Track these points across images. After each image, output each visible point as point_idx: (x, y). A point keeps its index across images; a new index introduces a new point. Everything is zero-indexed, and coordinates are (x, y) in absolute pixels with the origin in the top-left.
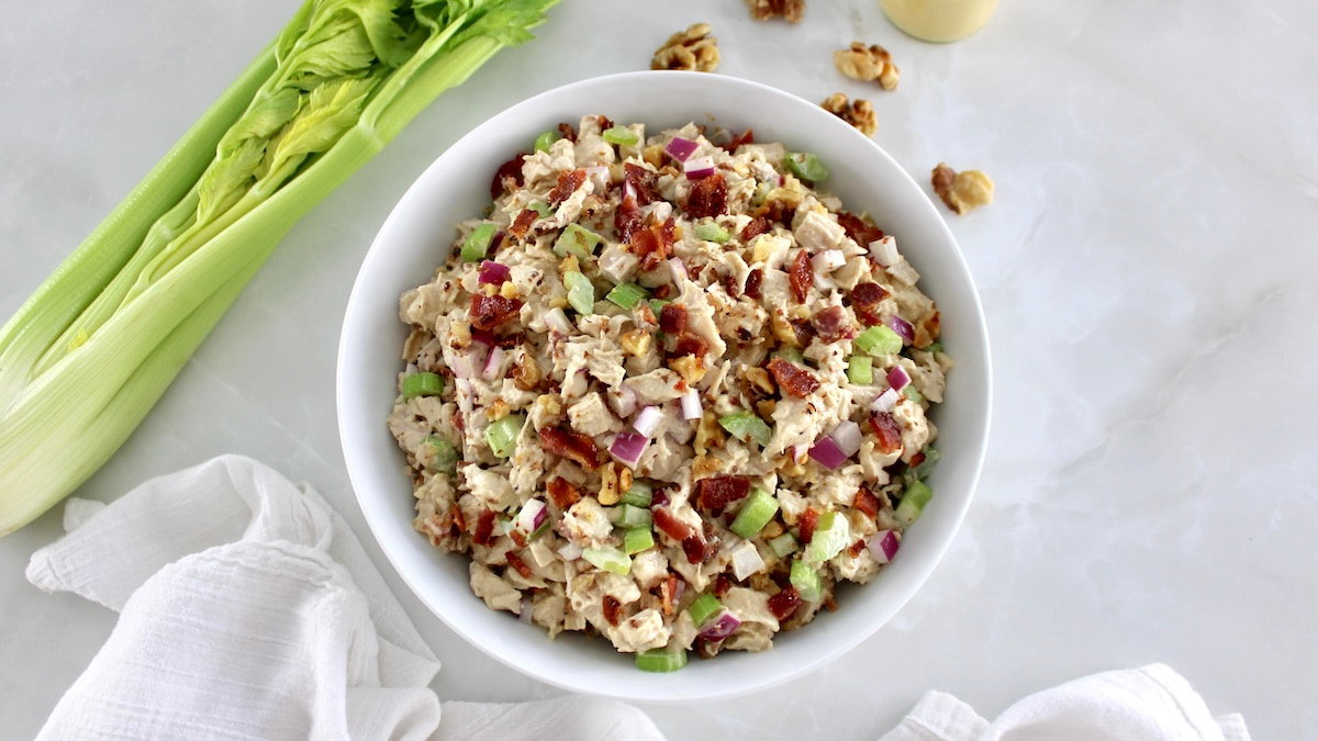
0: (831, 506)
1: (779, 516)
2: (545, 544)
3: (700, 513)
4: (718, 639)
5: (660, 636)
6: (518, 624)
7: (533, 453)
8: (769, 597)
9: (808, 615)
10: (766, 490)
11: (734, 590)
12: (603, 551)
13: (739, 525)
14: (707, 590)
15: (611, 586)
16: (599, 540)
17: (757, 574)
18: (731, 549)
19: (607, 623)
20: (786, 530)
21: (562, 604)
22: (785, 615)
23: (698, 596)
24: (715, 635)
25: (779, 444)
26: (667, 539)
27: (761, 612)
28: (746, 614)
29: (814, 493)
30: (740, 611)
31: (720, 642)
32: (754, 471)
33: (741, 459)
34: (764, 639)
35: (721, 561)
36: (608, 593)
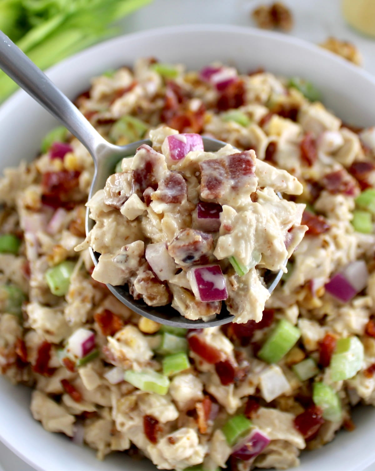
0: (345, 334)
1: (301, 344)
2: (93, 369)
3: (232, 340)
4: (248, 457)
5: (196, 453)
6: (71, 447)
7: (84, 289)
8: (294, 417)
9: (329, 435)
10: (288, 320)
11: (263, 411)
12: (144, 373)
13: (266, 351)
14: (239, 411)
15: (150, 406)
16: (139, 364)
17: (283, 396)
18: (259, 373)
19: (147, 441)
20: (307, 355)
21: (109, 427)
22: (310, 433)
23: (230, 416)
24: (247, 453)
25: (300, 278)
26: (201, 363)
27: (288, 431)
28: (274, 432)
29: (330, 323)
30: (269, 430)
31: (251, 461)
34: (291, 456)
35: (251, 383)
36: (149, 412)
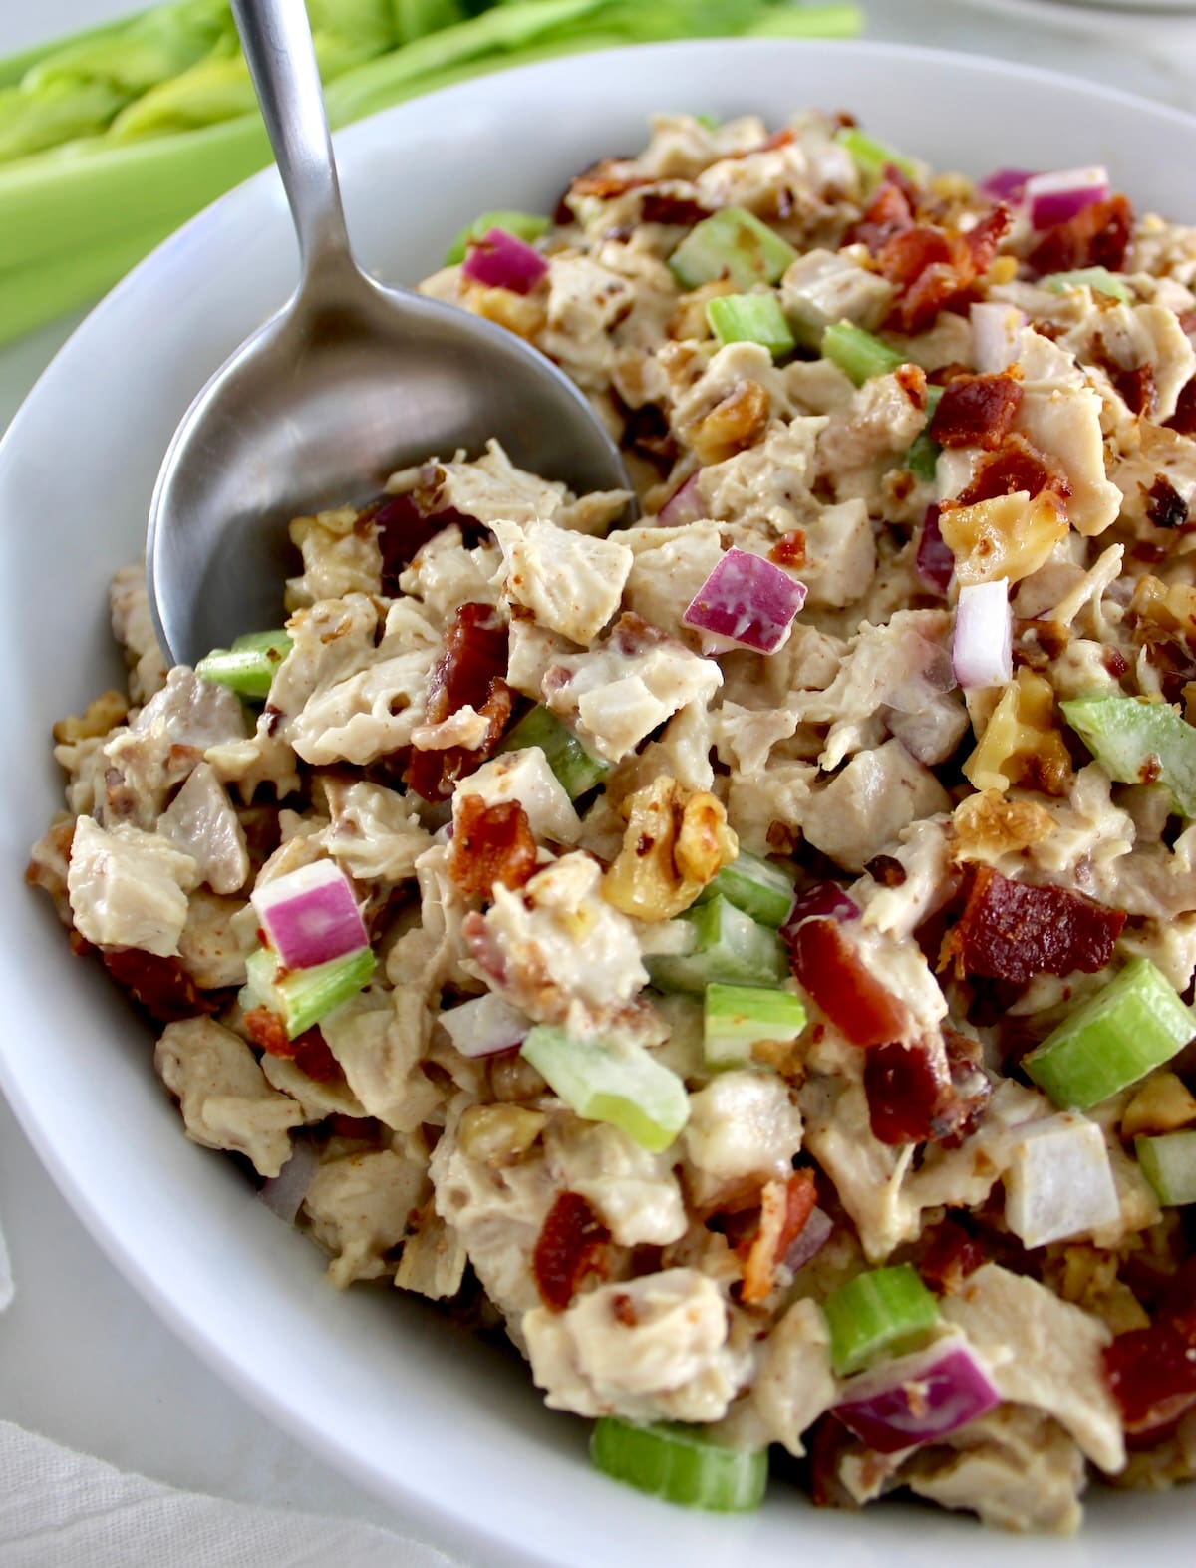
3: (944, 981)
4: (894, 1440)
5: (707, 1378)
8: (1107, 1338)
11: (991, 1273)
12: (602, 1046)
13: (1058, 1054)
14: (904, 1253)
16: (592, 1008)
17: (1084, 1243)
18: (1018, 1127)
19: (532, 1289)
22: (1154, 1418)
23: (869, 1266)
24: (897, 1422)
26: (818, 1035)
27: (1073, 1378)
28: (1021, 1373)
31: (898, 1458)
32: (1140, 900)
33: (1107, 843)
34: (1056, 1486)
35: (981, 1161)
36: (583, 1185)
